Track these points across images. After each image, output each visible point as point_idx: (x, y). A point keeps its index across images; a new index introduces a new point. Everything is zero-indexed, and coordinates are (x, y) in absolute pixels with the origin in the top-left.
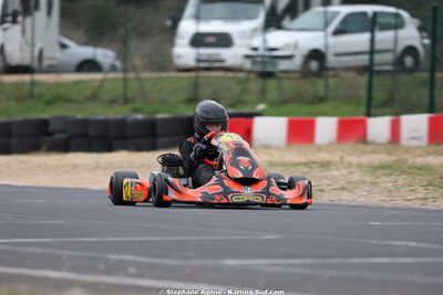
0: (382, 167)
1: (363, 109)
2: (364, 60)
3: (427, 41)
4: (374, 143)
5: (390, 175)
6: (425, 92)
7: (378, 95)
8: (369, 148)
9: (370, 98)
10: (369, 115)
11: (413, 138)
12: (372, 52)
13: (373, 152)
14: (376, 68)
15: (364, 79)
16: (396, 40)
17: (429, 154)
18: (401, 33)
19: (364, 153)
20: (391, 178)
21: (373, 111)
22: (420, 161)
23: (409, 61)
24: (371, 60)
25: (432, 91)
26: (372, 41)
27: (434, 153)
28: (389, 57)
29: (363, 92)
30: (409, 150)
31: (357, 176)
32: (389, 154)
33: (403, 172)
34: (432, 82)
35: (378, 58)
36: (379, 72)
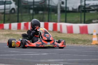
0: (7, 35)
1: (3, 22)
2: (3, 11)
3: (17, 7)
4: (5, 29)
5: (9, 36)
6: (16, 18)
7: (6, 19)
8: (4, 30)
9: (4, 20)
10: (4, 23)
11: (14, 28)
12: (5, 9)
13: (5, 31)
14: (6, 13)
15: (3, 15)
16: (10, 7)
17: (17, 32)
18: (11, 5)
19: (3, 31)
20: (9, 37)
21: (5, 22)
22: (16, 33)
23: (13, 11)
24: (5, 11)
25: (18, 18)
26: (5, 7)
27: (19, 31)
28: (9, 10)
29: (3, 18)
30: (13, 31)
31: (2, 37)
32: (9, 32)
33: (12, 36)
34: (18, 16)
35: (6, 11)
36: (7, 14)
